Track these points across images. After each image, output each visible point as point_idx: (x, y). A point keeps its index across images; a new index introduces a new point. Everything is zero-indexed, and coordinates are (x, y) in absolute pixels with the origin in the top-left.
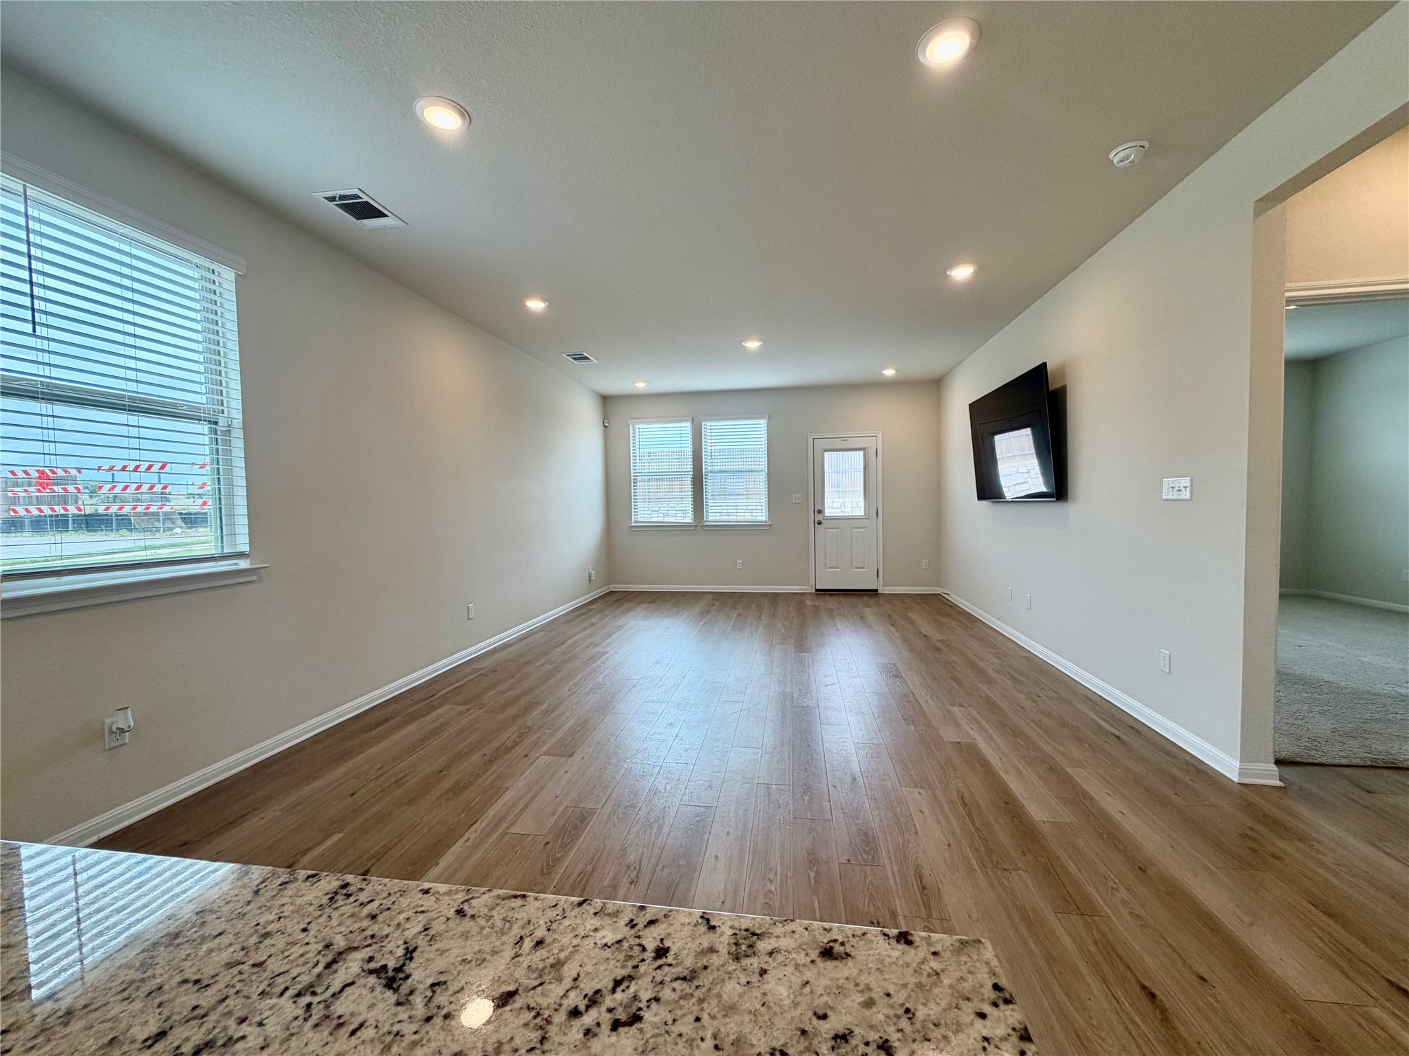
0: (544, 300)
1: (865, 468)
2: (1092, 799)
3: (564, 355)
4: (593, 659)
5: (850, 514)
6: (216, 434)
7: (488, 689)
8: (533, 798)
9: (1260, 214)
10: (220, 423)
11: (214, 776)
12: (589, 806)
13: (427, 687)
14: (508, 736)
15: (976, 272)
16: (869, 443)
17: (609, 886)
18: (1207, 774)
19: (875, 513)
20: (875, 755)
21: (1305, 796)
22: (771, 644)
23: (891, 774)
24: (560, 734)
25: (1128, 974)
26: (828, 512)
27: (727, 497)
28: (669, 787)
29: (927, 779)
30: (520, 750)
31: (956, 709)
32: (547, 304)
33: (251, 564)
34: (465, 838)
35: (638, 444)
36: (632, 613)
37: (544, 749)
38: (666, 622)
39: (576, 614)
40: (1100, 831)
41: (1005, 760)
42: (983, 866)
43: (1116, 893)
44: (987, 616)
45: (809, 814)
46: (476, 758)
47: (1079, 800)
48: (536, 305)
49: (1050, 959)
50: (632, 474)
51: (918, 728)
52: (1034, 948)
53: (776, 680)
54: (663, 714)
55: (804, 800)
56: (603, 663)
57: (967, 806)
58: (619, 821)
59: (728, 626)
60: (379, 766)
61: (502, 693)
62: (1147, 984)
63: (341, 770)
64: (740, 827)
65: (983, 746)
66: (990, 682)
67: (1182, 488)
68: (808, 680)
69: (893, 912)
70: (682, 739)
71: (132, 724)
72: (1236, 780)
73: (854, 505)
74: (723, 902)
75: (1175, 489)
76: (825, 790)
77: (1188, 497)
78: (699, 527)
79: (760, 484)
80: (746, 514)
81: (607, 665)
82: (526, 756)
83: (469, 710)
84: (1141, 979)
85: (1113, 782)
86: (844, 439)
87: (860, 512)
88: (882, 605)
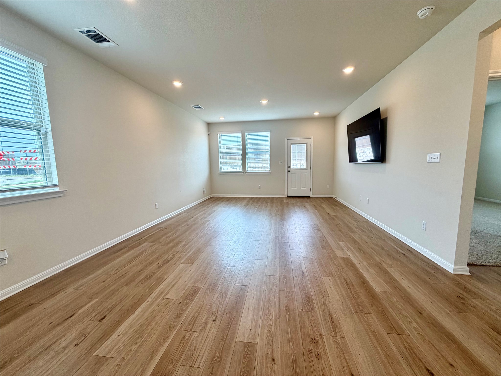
0: (181, 82)
1: (306, 151)
2: (396, 281)
3: (191, 106)
4: (203, 223)
5: (300, 168)
6: (40, 135)
7: (163, 236)
8: (176, 282)
9: (482, 38)
10: (41, 131)
11: (49, 274)
12: (199, 286)
13: (139, 235)
14: (169, 255)
15: (354, 70)
16: (309, 141)
17: (204, 323)
18: (440, 270)
19: (310, 168)
20: (311, 263)
21: (479, 279)
22: (271, 217)
23: (318, 271)
24: (189, 255)
25: (421, 363)
26: (292, 167)
27: (255, 162)
28: (230, 277)
29: (332, 273)
30: (172, 262)
31: (341, 243)
32: (182, 84)
33: (60, 189)
34: (146, 301)
35: (221, 141)
36: (220, 205)
37: (182, 261)
38: (232, 208)
39: (198, 206)
40: (402, 295)
41: (361, 264)
42: (356, 312)
43: (411, 324)
44: (351, 205)
45: (286, 289)
46: (155, 265)
47: (391, 281)
48: (177, 84)
49: (387, 356)
50: (219, 153)
51: (327, 251)
52: (380, 351)
53: (273, 231)
54: (229, 246)
55: (284, 282)
56: (208, 225)
57: (348, 284)
58: (210, 293)
59: (255, 210)
60: (116, 269)
61: (169, 237)
62: (429, 368)
63: (100, 271)
64: (258, 294)
65: (353, 258)
66: (353, 232)
67: (436, 157)
68: (285, 232)
69: (321, 334)
70: (236, 256)
71: (7, 256)
72: (452, 272)
73: (301, 164)
74: (251, 330)
75: (433, 158)
76: (292, 278)
77: (438, 161)
78: (244, 173)
79: (267, 157)
80: (262, 168)
81: (209, 226)
82: (175, 264)
83: (154, 245)
84: (426, 366)
85: (404, 274)
86: (299, 140)
87: (304, 167)
88: (312, 202)
